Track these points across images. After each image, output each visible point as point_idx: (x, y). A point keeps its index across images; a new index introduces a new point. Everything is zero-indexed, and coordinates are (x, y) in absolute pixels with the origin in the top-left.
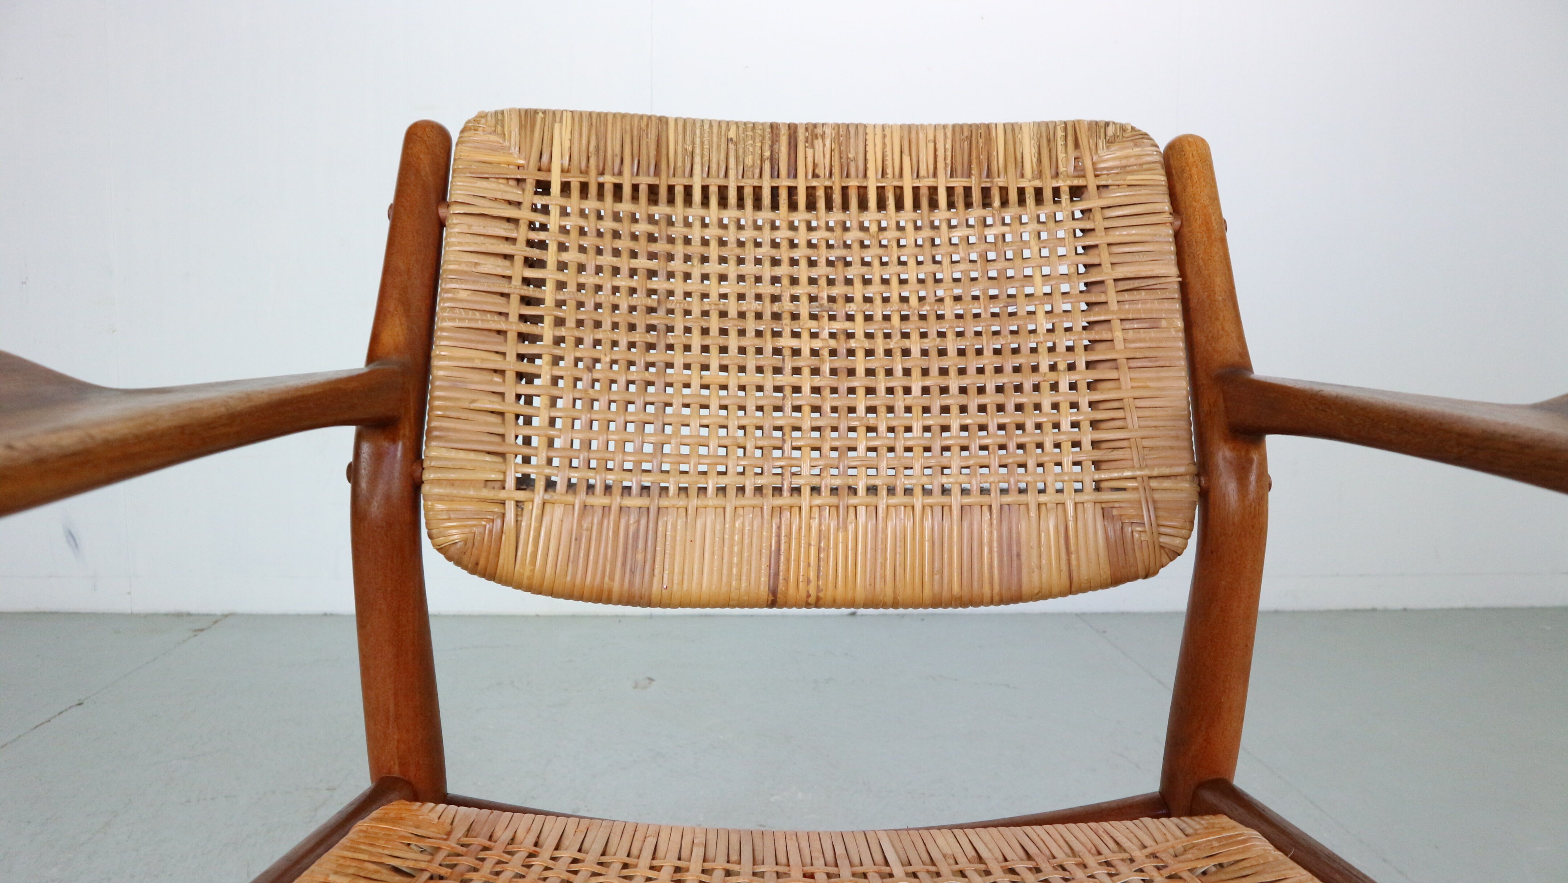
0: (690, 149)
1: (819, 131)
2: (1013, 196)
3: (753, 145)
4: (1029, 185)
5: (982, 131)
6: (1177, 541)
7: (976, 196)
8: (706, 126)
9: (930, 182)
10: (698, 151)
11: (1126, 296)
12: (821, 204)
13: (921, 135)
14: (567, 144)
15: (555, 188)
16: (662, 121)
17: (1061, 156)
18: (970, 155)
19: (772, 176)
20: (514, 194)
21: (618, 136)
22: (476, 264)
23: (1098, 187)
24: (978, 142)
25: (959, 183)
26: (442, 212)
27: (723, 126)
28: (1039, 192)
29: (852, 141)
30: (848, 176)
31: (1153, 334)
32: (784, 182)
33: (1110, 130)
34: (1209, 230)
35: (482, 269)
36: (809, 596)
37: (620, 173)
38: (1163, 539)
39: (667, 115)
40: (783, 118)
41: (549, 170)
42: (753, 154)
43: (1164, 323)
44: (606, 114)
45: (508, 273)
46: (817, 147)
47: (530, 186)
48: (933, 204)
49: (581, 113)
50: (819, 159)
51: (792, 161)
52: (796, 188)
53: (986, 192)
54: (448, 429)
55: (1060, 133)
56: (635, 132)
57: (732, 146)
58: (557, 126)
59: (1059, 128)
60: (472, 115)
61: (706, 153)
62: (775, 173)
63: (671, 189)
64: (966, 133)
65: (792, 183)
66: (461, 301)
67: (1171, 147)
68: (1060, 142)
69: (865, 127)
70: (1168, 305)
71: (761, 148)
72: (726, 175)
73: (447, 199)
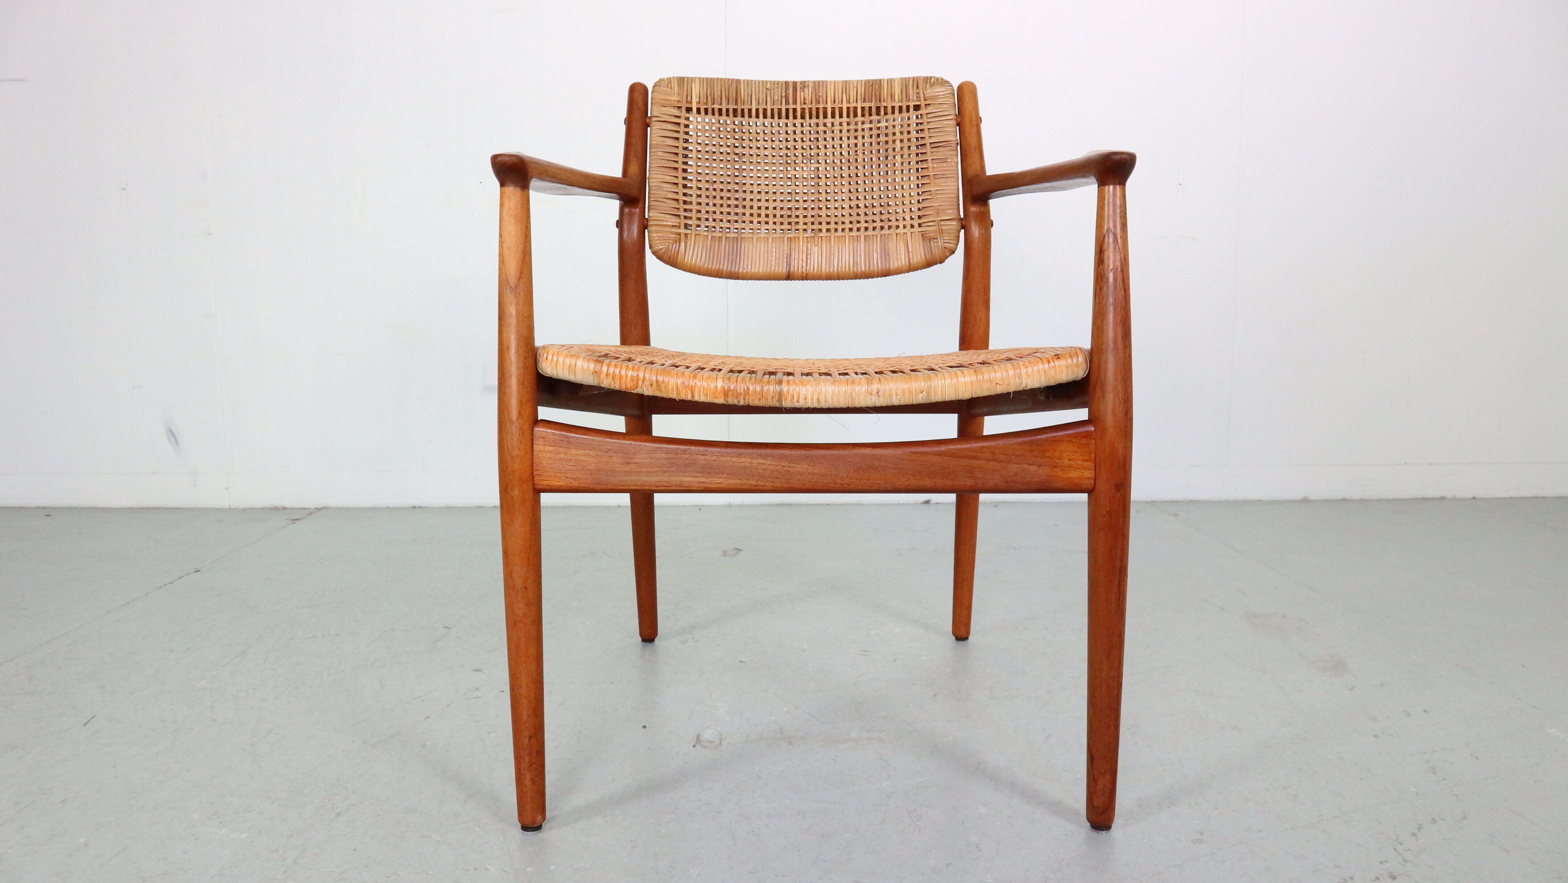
0: (750, 93)
1: (806, 84)
2: (889, 110)
3: (778, 91)
4: (897, 105)
5: (877, 82)
6: (952, 246)
7: (874, 110)
8: (757, 83)
9: (855, 105)
10: (753, 94)
11: (935, 150)
12: (807, 116)
13: (851, 85)
14: (698, 92)
15: (694, 110)
16: (738, 81)
17: (911, 92)
18: (872, 93)
19: (786, 104)
20: (677, 113)
21: (719, 88)
22: (664, 141)
23: (926, 105)
24: (875, 87)
25: (867, 105)
26: (648, 121)
27: (764, 83)
28: (901, 108)
29: (821, 88)
30: (819, 103)
31: (945, 164)
32: (791, 106)
33: (932, 80)
34: (971, 121)
35: (666, 143)
36: (803, 273)
37: (721, 104)
38: (945, 244)
39: (740, 78)
40: (791, 79)
41: (691, 103)
42: (778, 95)
43: (949, 160)
44: (714, 79)
45: (677, 145)
46: (805, 91)
47: (684, 109)
48: (855, 115)
49: (703, 79)
50: (807, 97)
51: (795, 97)
52: (796, 109)
53: (878, 108)
54: (657, 206)
55: (911, 82)
56: (726, 86)
57: (768, 92)
58: (693, 84)
59: (911, 80)
60: (657, 80)
61: (757, 94)
62: (787, 103)
63: (743, 110)
64: (871, 83)
65: (794, 107)
66: (659, 156)
67: (961, 88)
68: (911, 86)
69: (827, 82)
70: (952, 153)
71: (781, 92)
72: (766, 104)
73: (649, 115)
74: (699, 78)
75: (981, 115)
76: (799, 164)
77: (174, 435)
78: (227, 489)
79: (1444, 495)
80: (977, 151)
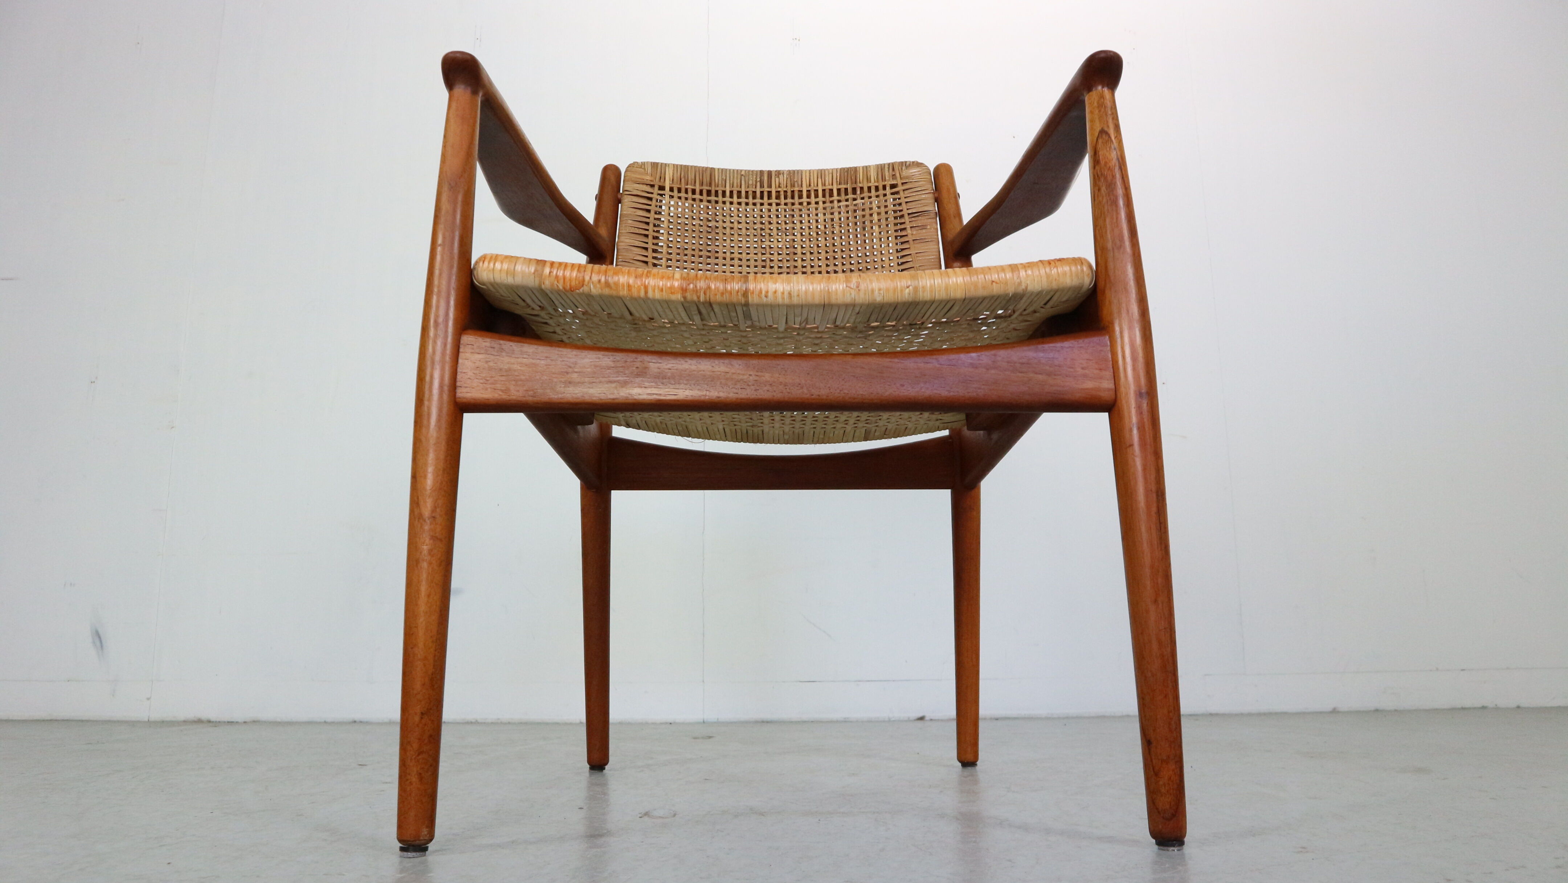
0: (725, 178)
1: (781, 172)
2: (866, 189)
3: (753, 177)
4: (873, 184)
5: (853, 169)
7: (850, 190)
9: (830, 187)
10: (728, 179)
11: (913, 219)
12: (782, 197)
14: (671, 174)
15: (667, 188)
16: (712, 169)
17: (887, 174)
18: (848, 177)
20: (649, 189)
22: (633, 211)
23: (902, 183)
24: (851, 172)
25: (843, 187)
26: (619, 196)
27: (738, 172)
28: (877, 187)
29: (796, 175)
30: (794, 187)
31: (924, 231)
32: (766, 189)
33: (908, 164)
34: (949, 194)
35: (637, 214)
37: (695, 185)
39: (715, 167)
40: (766, 168)
41: (664, 182)
42: (752, 180)
43: (929, 227)
44: (688, 166)
45: (648, 216)
46: (780, 178)
47: (656, 187)
48: (831, 195)
49: (677, 165)
50: (781, 181)
51: (769, 182)
52: (771, 192)
53: (854, 189)
55: (887, 167)
56: (701, 172)
57: (743, 177)
58: (667, 168)
59: (886, 165)
60: (631, 163)
61: (732, 180)
62: (762, 186)
63: (717, 191)
64: (846, 170)
65: (769, 189)
66: (630, 224)
67: (937, 169)
68: (886, 170)
69: (802, 171)
70: (930, 220)
71: (756, 178)
72: (741, 187)
73: (621, 192)
74: (674, 165)
75: (959, 190)
76: (773, 236)
77: (100, 637)
78: (148, 699)
79: (1485, 705)
80: (957, 219)
